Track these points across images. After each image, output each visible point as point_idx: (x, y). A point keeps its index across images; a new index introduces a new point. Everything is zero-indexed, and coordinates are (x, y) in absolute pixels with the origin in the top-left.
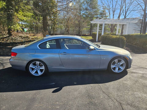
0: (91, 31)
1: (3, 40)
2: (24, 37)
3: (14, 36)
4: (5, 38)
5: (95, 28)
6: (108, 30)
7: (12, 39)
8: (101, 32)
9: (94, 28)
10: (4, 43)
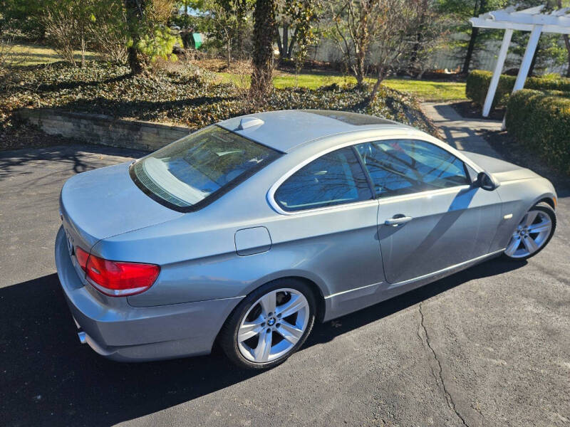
0: (468, 58)
1: (111, 90)
2: (184, 81)
3: (147, 75)
4: (120, 79)
5: (490, 44)
6: (556, 55)
7: (141, 87)
8: (520, 62)
9: (488, 43)
10: (112, 102)
